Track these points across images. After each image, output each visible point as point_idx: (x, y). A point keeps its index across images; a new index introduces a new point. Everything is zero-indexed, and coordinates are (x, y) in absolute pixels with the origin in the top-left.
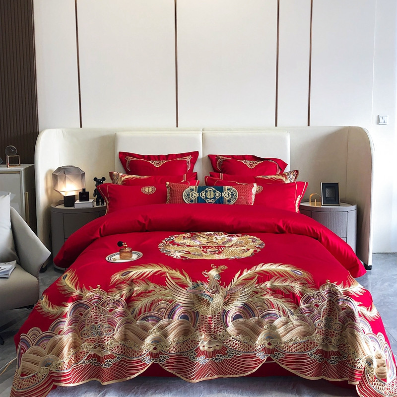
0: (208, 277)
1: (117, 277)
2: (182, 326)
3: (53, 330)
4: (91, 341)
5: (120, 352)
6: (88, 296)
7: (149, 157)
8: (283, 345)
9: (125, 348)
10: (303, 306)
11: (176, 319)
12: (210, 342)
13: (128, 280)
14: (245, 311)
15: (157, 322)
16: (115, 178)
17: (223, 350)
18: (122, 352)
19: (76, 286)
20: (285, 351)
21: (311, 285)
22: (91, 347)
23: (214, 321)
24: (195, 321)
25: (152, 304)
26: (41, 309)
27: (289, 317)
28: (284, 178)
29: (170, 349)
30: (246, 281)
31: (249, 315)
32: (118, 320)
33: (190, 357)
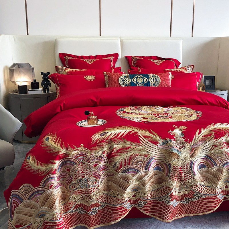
0: (174, 135)
1: (96, 137)
2: (157, 175)
3: (44, 185)
4: (79, 192)
6: (73, 154)
7: (82, 57)
9: (108, 197)
11: (151, 170)
12: (180, 188)
13: (107, 139)
14: (208, 162)
15: (137, 173)
16: (60, 71)
17: (191, 194)
18: (105, 201)
19: (61, 146)
22: (79, 197)
23: (184, 171)
24: (168, 172)
25: (131, 158)
26: (30, 167)
28: (185, 70)
29: (148, 195)
30: (205, 137)
31: (212, 164)
32: (102, 173)
33: (165, 201)
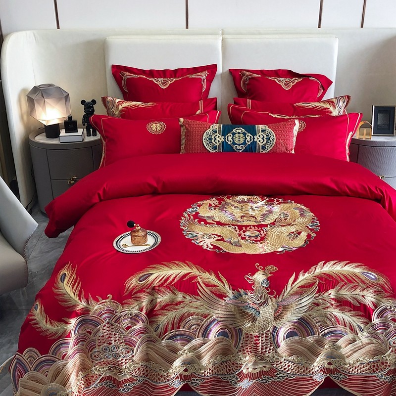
0: (253, 284)
2: (221, 343)
3: (54, 353)
4: (105, 363)
5: (141, 374)
6: (96, 310)
7: (152, 73)
8: (347, 366)
9: (148, 369)
10: (376, 320)
11: (213, 337)
12: (255, 363)
13: (148, 288)
14: (302, 328)
15: (189, 342)
16: (110, 105)
17: (272, 372)
18: (144, 374)
19: (79, 296)
20: (349, 372)
21: (389, 294)
22: (105, 369)
23: (262, 341)
24: (237, 341)
25: (182, 319)
27: (357, 334)
28: (332, 106)
29: (205, 372)
30: (303, 289)
31: (307, 332)
32: (138, 339)
33: (231, 382)
